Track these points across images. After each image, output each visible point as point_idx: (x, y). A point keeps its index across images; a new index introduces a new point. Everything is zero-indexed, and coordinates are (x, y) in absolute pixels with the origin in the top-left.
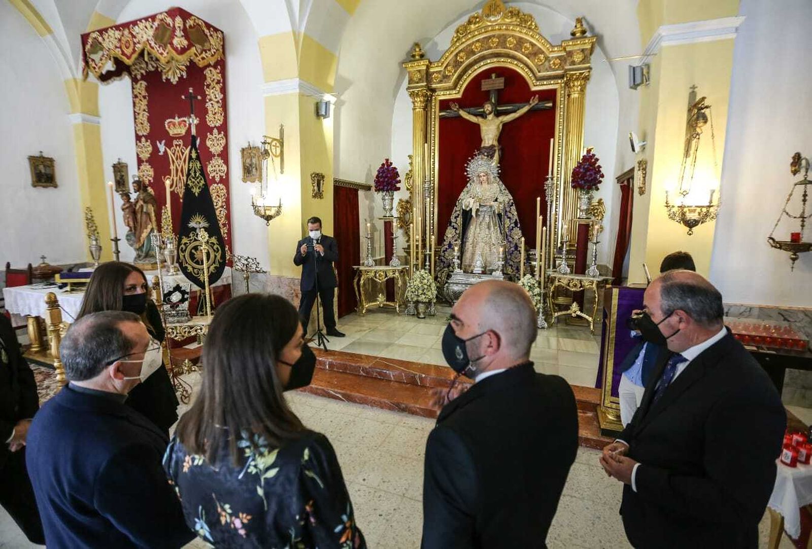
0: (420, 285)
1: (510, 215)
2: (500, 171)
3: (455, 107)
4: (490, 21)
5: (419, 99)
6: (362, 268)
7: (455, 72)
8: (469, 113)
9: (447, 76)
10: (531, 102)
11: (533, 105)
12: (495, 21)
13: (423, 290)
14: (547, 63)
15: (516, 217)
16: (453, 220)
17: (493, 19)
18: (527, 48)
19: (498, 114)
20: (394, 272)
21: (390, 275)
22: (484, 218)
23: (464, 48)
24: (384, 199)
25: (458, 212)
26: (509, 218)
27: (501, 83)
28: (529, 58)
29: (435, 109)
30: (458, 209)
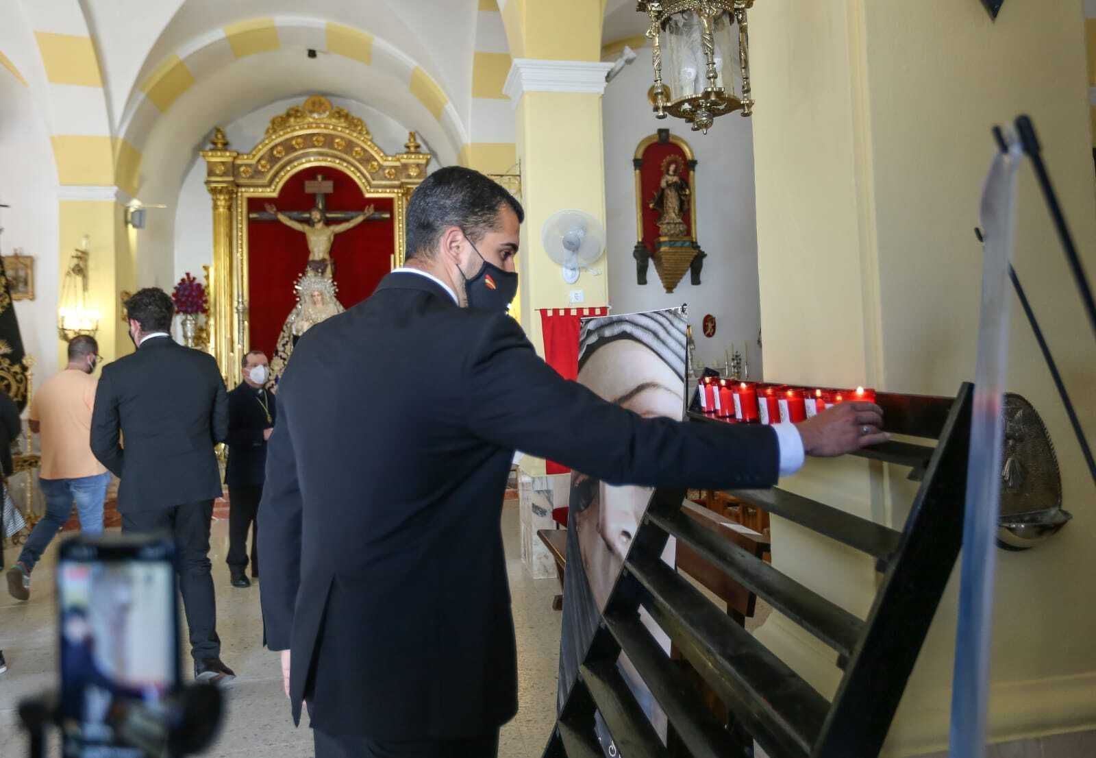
2: (337, 290)
3: (271, 210)
4: (314, 118)
5: (221, 197)
7: (271, 168)
8: (291, 218)
9: (260, 171)
10: (366, 211)
11: (368, 215)
12: (320, 119)
14: (381, 172)
16: (280, 348)
17: (317, 117)
18: (358, 153)
19: (328, 222)
23: (282, 142)
25: (287, 339)
27: (331, 187)
28: (361, 163)
29: (242, 208)
30: (286, 335)
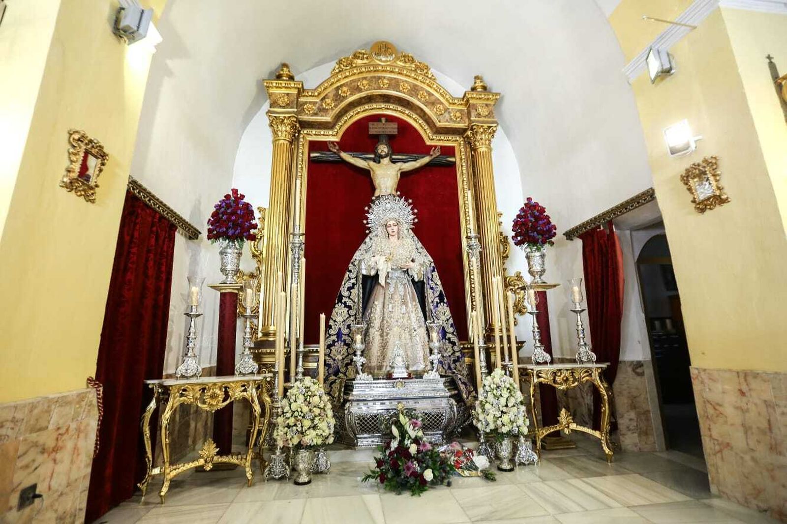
0: (305, 409)
1: (433, 285)
2: (416, 220)
3: (333, 148)
4: (381, 60)
5: (284, 129)
6: (167, 382)
7: (336, 106)
8: (354, 156)
9: (324, 109)
10: (431, 153)
11: (434, 156)
12: (386, 61)
13: (312, 420)
14: (447, 115)
15: (440, 288)
16: (345, 293)
17: (383, 59)
18: (423, 96)
20: (245, 387)
21: (237, 394)
22: (396, 287)
23: (347, 82)
24: (223, 253)
25: (353, 281)
26: (432, 288)
27: (395, 128)
28: (426, 106)
29: (304, 150)
30: (353, 275)
